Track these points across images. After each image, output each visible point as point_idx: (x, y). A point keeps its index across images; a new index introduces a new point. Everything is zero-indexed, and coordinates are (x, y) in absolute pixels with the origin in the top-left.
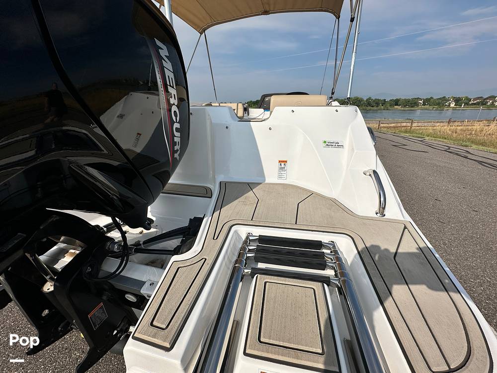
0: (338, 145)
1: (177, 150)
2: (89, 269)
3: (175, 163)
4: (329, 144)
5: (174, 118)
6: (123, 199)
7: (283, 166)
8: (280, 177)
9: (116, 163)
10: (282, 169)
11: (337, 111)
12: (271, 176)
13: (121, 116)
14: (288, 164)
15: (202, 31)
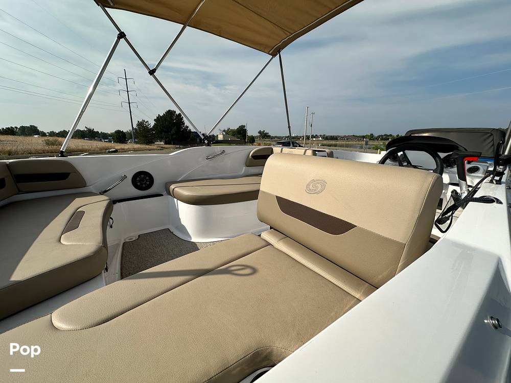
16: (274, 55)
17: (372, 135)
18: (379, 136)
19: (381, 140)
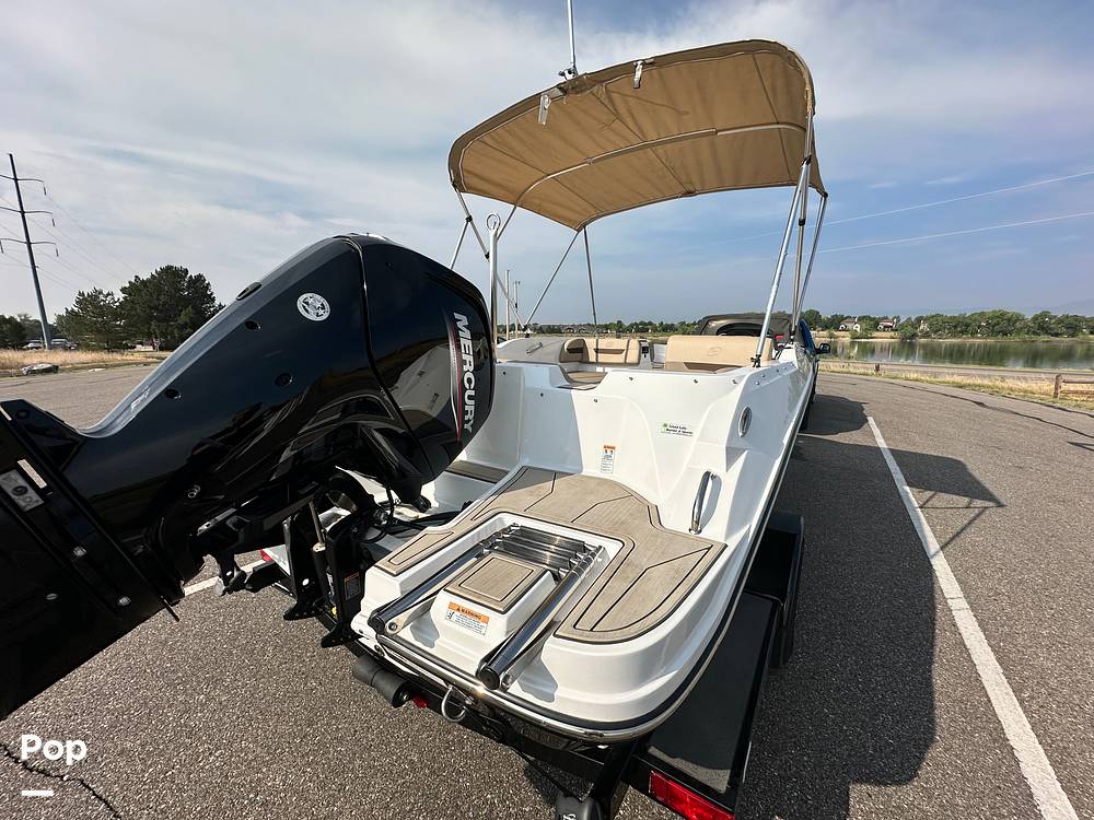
0: (684, 432)
1: (469, 420)
2: (355, 530)
3: (468, 436)
4: (670, 429)
5: (467, 386)
6: (400, 469)
7: (609, 453)
8: (604, 468)
9: (401, 431)
10: (607, 457)
11: (696, 382)
12: (591, 466)
13: (421, 374)
14: (616, 452)
15: (581, 227)
16: (579, 231)
17: (619, 322)
18: (632, 326)
19: (637, 331)
